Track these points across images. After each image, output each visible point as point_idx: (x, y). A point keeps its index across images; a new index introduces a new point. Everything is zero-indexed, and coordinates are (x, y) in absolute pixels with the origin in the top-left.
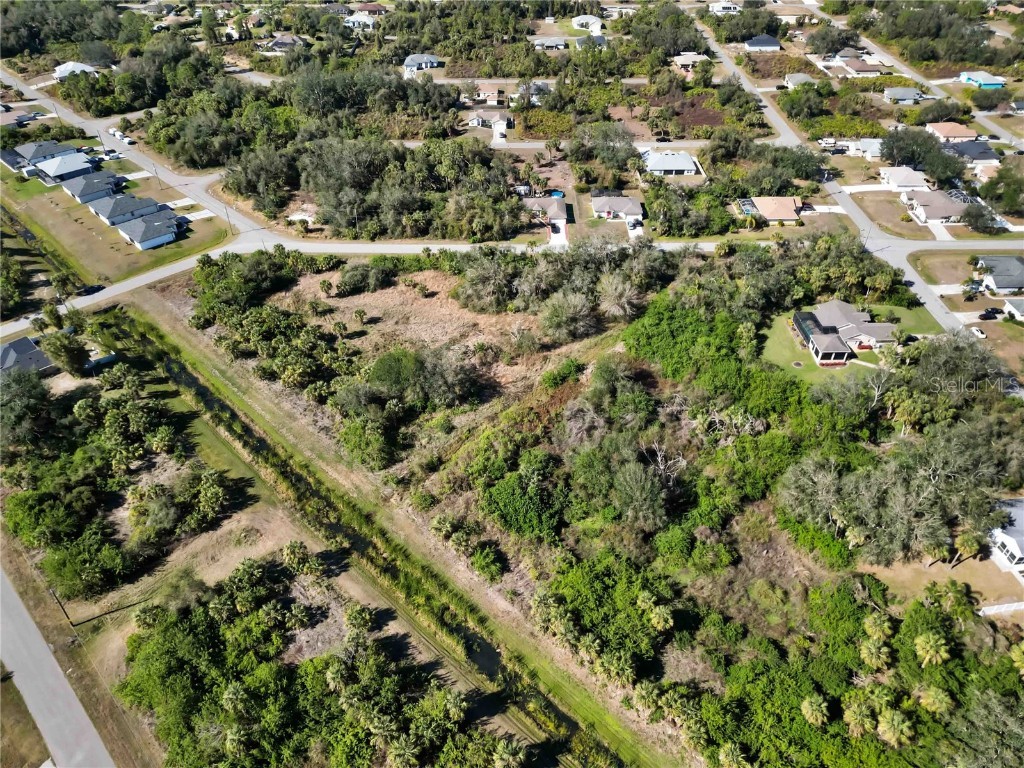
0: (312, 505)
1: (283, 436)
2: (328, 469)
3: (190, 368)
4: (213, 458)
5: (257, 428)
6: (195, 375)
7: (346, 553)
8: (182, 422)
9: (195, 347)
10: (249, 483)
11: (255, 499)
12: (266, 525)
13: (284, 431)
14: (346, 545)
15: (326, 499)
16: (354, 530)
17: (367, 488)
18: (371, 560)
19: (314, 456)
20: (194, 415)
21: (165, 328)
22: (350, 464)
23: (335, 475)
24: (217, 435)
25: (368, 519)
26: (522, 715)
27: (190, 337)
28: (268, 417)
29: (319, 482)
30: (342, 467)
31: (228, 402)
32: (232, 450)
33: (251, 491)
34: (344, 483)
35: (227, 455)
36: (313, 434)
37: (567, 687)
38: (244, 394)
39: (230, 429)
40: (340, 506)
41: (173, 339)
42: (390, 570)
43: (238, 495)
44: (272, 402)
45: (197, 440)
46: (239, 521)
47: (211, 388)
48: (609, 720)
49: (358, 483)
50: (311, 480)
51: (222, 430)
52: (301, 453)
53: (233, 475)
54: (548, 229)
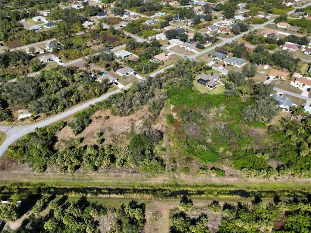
0: (159, 194)
1: (123, 183)
2: (149, 182)
3: (57, 187)
4: (113, 205)
5: (111, 187)
6: (63, 187)
9: (49, 179)
10: (134, 202)
11: (143, 205)
12: (157, 209)
13: (121, 181)
14: (182, 196)
15: (160, 189)
16: (178, 191)
17: (167, 178)
18: (192, 194)
19: (141, 182)
21: (25, 180)
22: (154, 176)
23: (154, 182)
25: (177, 185)
26: (265, 198)
27: (42, 177)
28: (110, 181)
29: (151, 187)
30: (153, 178)
31: (89, 187)
32: (113, 198)
33: (139, 204)
34: (159, 182)
36: (131, 176)
37: (263, 185)
38: (92, 180)
39: (103, 193)
40: (166, 188)
41: (35, 182)
42: (200, 193)
44: (105, 176)
46: (149, 214)
47: (76, 187)
48: (277, 185)
49: (163, 179)
50: (149, 188)
52: (136, 183)
53: (126, 204)
54: (114, 84)
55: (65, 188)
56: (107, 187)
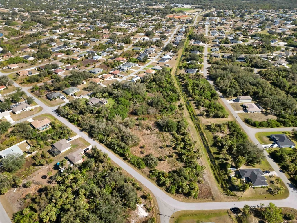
0: (198, 123)
3: (209, 159)
4: (210, 135)
6: (208, 157)
7: (197, 116)
8: (214, 145)
10: (206, 129)
11: (206, 126)
18: (194, 114)
20: (212, 146)
24: (208, 140)
33: (206, 127)
35: (208, 135)
38: (200, 145)
39: (206, 140)
43: (209, 128)
45: (212, 139)
51: (207, 140)
53: (208, 131)
54: (87, 151)
55: (209, 155)
56: (201, 139)
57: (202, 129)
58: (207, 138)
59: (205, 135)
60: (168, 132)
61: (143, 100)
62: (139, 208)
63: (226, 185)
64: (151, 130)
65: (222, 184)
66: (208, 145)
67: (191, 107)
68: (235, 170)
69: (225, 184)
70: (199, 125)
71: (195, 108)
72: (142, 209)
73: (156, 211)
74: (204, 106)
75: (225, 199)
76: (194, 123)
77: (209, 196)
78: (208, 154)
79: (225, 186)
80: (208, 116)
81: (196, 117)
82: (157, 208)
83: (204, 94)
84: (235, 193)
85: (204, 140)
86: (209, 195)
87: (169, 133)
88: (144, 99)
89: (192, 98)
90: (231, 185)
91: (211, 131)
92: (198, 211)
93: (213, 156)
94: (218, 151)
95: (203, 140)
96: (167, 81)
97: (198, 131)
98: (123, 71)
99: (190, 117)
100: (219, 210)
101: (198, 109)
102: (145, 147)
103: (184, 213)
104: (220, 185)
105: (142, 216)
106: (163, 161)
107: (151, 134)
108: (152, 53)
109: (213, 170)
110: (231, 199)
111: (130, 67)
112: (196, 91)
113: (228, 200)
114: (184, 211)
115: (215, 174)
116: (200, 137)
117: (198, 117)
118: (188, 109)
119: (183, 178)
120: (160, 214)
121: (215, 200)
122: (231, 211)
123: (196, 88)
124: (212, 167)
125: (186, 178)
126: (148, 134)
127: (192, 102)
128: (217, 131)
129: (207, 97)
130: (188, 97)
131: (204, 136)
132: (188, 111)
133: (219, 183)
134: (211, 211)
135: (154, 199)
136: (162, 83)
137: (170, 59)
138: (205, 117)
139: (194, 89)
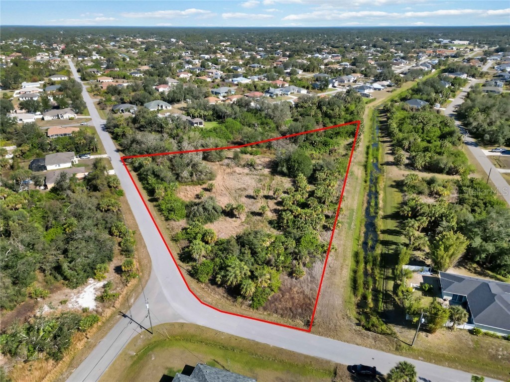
3: (362, 239)
5: (365, 199)
7: (382, 165)
10: (392, 186)
11: (395, 181)
20: (386, 217)
24: (385, 206)
28: (356, 198)
31: (364, 214)
33: (394, 184)
35: (389, 197)
38: (353, 210)
41: (350, 262)
43: (399, 185)
45: (396, 205)
51: (381, 204)
56: (366, 201)
57: (381, 185)
58: (385, 201)
59: (381, 196)
60: (289, 177)
61: (275, 128)
62: (89, 286)
63: (376, 305)
64: (253, 169)
65: (364, 297)
66: (377, 213)
67: (378, 150)
68: (428, 274)
69: (376, 300)
70: (377, 179)
71: (387, 153)
72: (94, 291)
73: (122, 304)
74: (412, 149)
75: (348, 335)
76: (366, 174)
77: (300, 315)
78: (364, 229)
79: (372, 305)
80: (411, 165)
81: (380, 166)
82: (132, 301)
83: (422, 133)
84: (396, 329)
85: (373, 204)
86: (300, 310)
87: (289, 179)
88: (277, 127)
89: (390, 138)
90: (391, 307)
91: (402, 191)
92: (236, 338)
93: (376, 235)
94: (398, 229)
95: (369, 203)
96: (347, 109)
97: (368, 188)
98: (270, 96)
99: (363, 163)
100: (307, 357)
101: (392, 154)
102: (214, 190)
103: (192, 331)
104: (355, 300)
105: (76, 306)
106: (234, 219)
107: (247, 174)
108: (346, 82)
109: (357, 262)
110: (370, 341)
111: (289, 93)
112: (405, 125)
113: (358, 340)
114: (198, 327)
115: (355, 272)
116: (366, 198)
117: (385, 167)
118: (367, 153)
119: (248, 251)
120: (125, 316)
121: (313, 329)
122: (348, 373)
123: (408, 121)
124: (356, 255)
125: (254, 253)
126: (240, 174)
127: (388, 144)
128: (420, 193)
129: (428, 138)
130: (383, 137)
131: (376, 198)
132: (365, 155)
133: (354, 293)
134: (280, 351)
135: (143, 281)
136: (333, 110)
137: (379, 89)
138: (403, 167)
139: (401, 124)
